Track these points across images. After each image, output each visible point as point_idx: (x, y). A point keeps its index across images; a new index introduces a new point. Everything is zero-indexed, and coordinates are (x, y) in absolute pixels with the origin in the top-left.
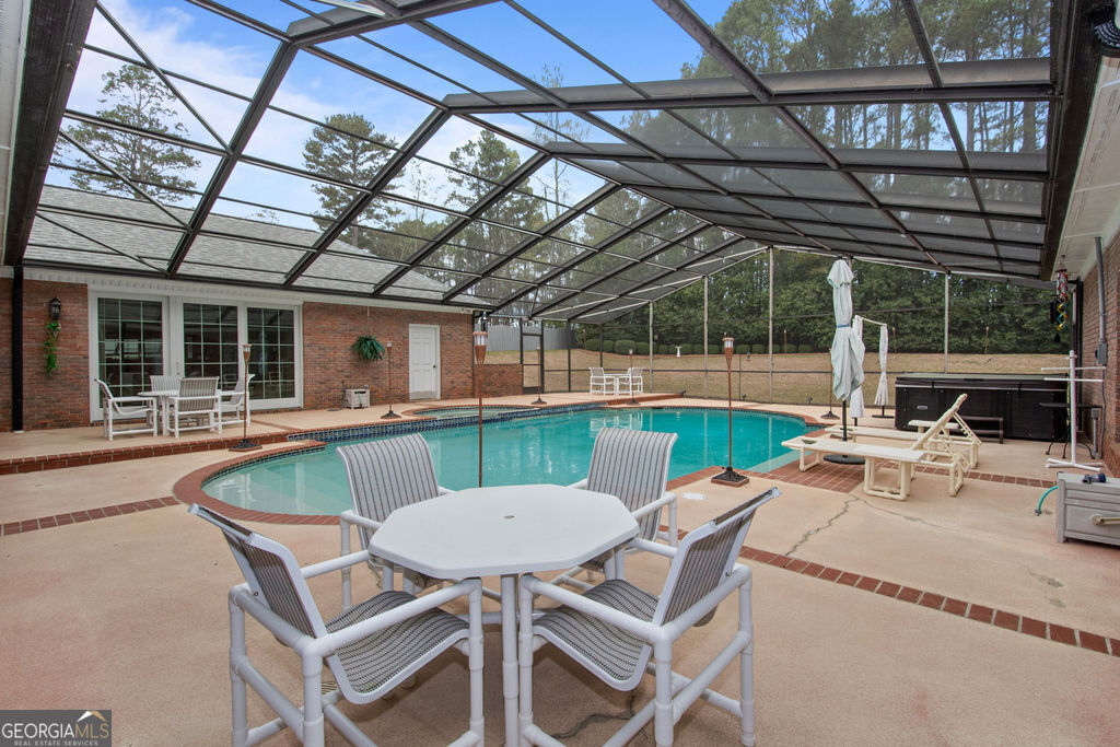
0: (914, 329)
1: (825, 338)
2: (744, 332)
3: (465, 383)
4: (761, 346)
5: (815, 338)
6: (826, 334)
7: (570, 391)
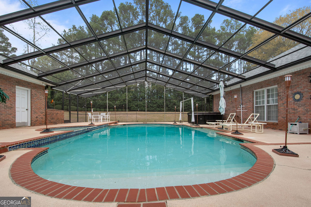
0: (151, 106)
1: (133, 108)
2: (112, 105)
3: (42, 118)
4: (113, 109)
5: (131, 108)
6: (133, 107)
7: (78, 122)
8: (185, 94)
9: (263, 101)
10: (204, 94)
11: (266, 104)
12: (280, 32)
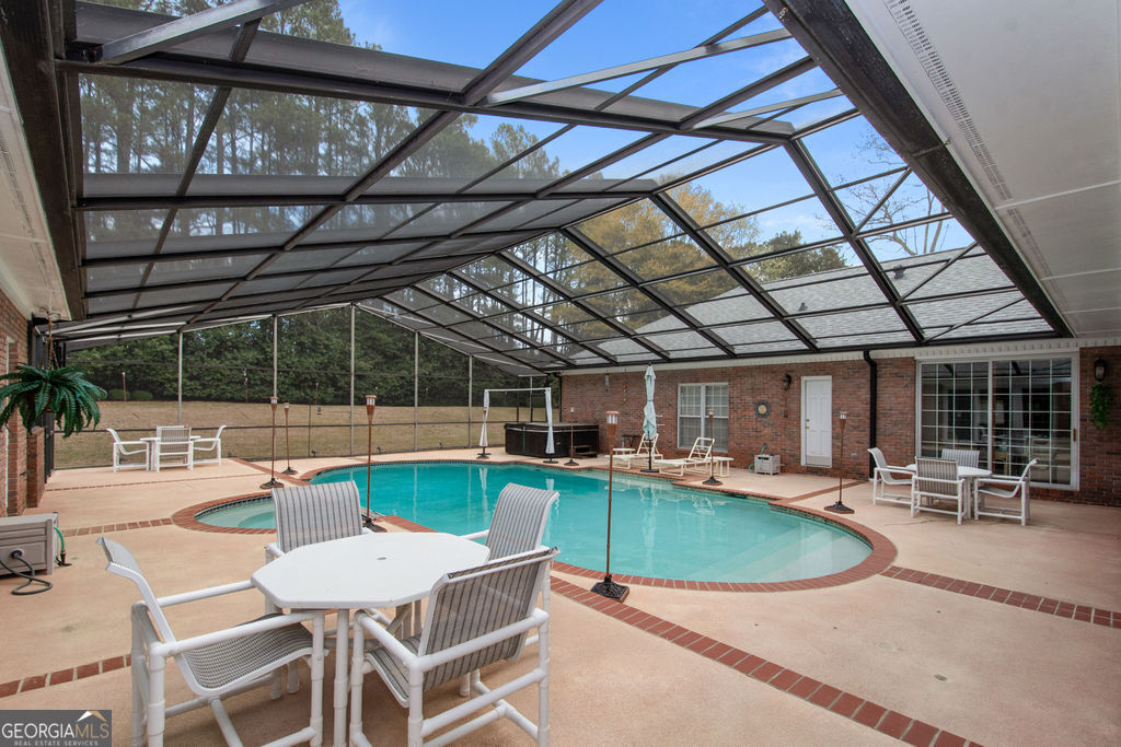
8: (424, 340)
9: (698, 409)
10: (537, 369)
11: (703, 416)
12: (727, 264)
